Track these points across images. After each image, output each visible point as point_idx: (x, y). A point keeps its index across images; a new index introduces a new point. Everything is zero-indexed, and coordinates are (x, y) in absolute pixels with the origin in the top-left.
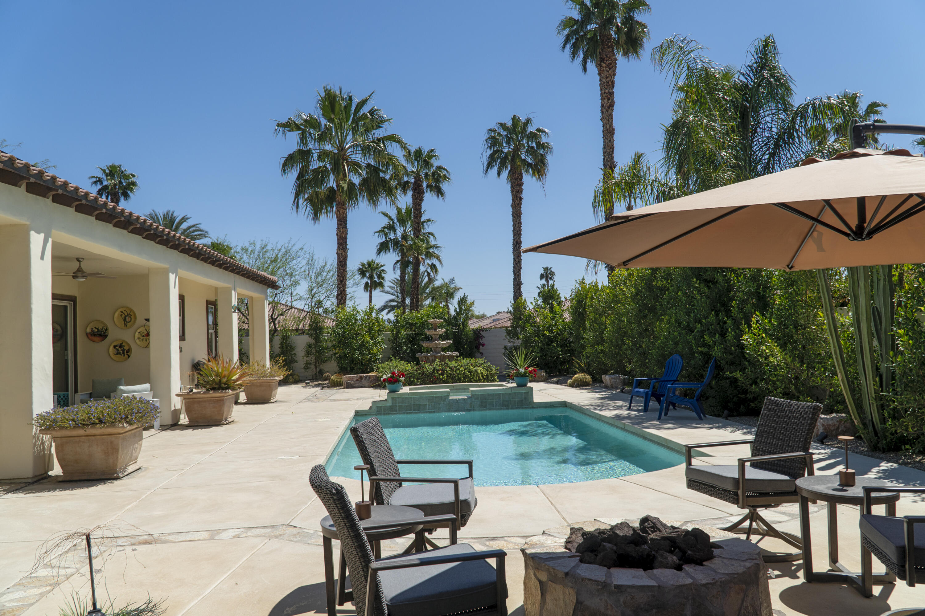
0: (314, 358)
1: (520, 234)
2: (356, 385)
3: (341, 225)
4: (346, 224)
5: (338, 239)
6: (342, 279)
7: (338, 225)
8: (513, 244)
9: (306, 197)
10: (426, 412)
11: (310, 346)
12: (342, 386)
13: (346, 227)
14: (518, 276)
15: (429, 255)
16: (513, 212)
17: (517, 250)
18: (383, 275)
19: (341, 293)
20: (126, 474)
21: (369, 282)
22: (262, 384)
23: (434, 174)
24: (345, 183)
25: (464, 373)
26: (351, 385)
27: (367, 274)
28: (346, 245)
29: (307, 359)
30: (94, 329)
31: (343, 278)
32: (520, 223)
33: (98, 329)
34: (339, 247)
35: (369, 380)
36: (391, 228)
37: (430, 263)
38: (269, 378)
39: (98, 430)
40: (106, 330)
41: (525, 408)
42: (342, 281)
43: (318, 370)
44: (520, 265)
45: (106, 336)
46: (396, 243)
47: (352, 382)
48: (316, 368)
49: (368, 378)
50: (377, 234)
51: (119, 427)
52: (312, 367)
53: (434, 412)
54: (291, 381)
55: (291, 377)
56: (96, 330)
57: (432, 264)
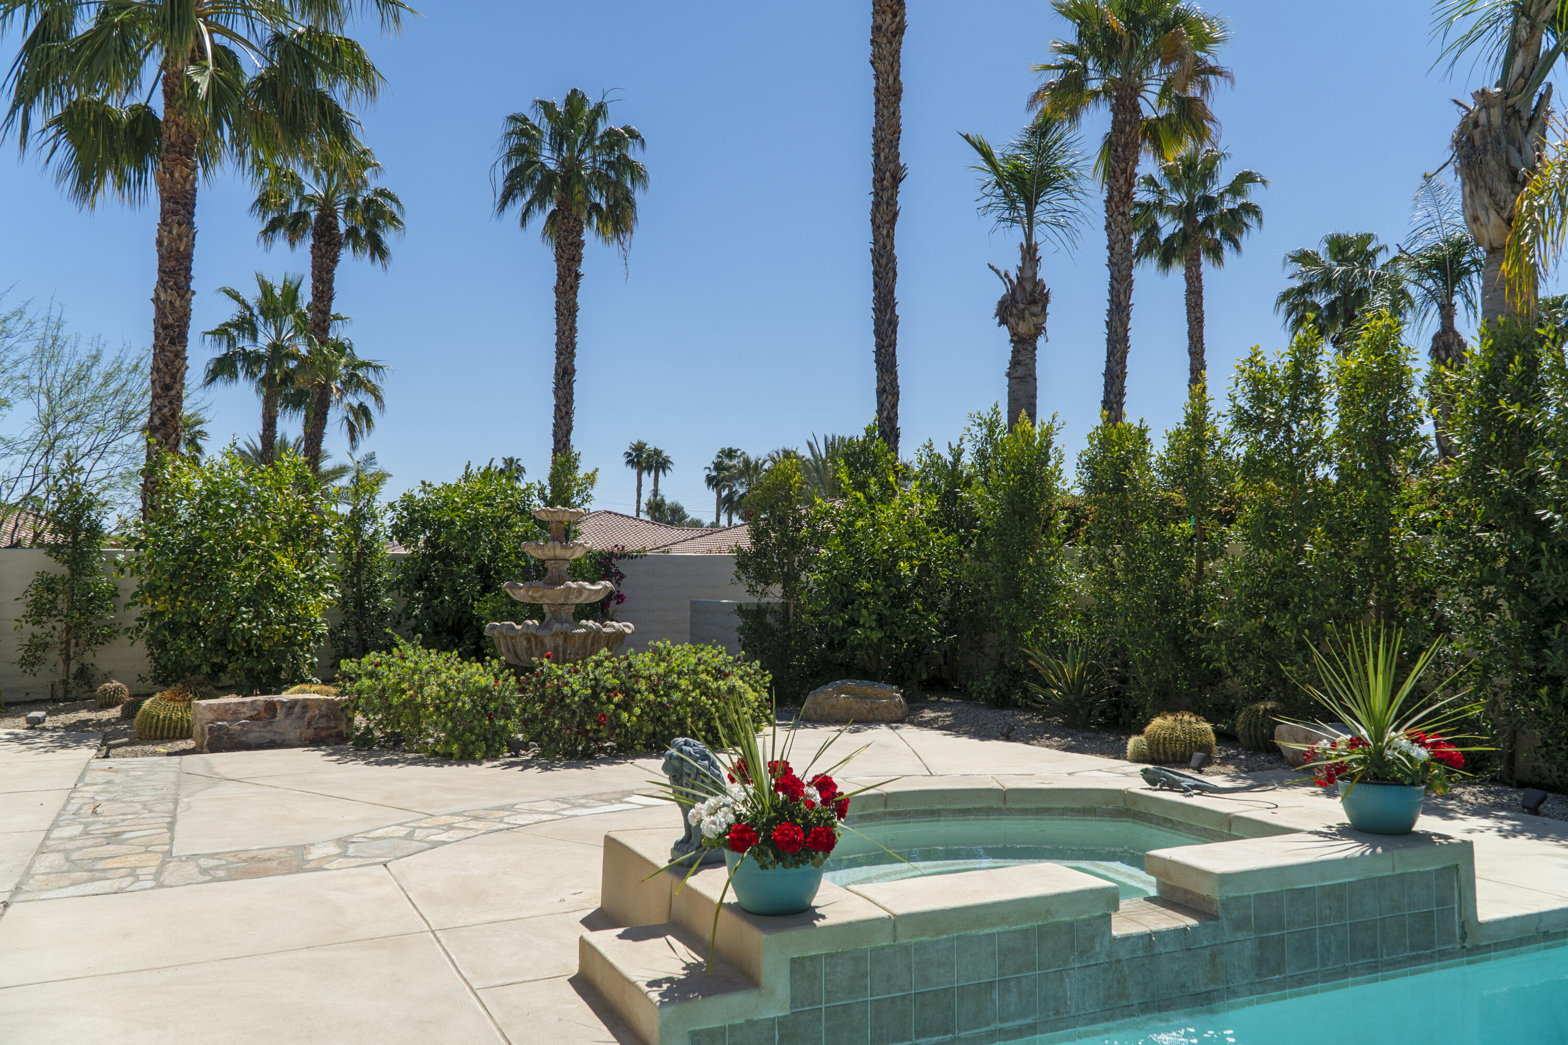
0: (60, 626)
1: (572, 355)
2: (252, 737)
3: (175, 213)
4: (192, 214)
5: (161, 257)
6: (168, 380)
7: (164, 213)
8: (557, 374)
9: (58, 111)
11: (48, 584)
12: (190, 738)
13: (191, 224)
14: (565, 445)
15: (354, 383)
16: (558, 304)
17: (565, 387)
18: (199, 442)
23: (369, 203)
24: (201, 73)
26: (231, 736)
28: (188, 278)
29: (37, 630)
31: (173, 376)
32: (573, 329)
34: (162, 282)
35: (301, 717)
36: (246, 325)
37: (355, 404)
42: (167, 388)
43: (74, 667)
44: (571, 421)
46: (252, 360)
47: (235, 727)
48: (67, 660)
49: (297, 709)
50: (209, 338)
52: (54, 656)
57: (361, 405)
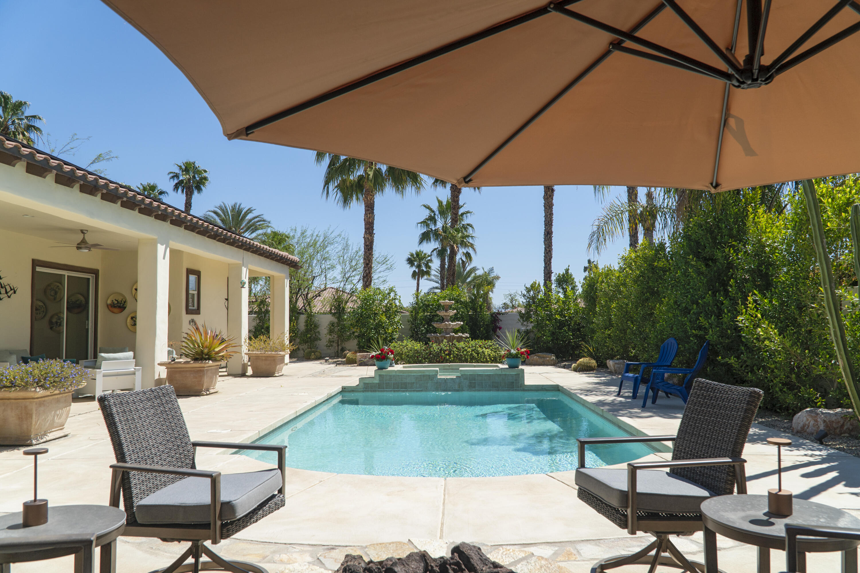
0: (336, 336)
1: (551, 225)
2: (369, 363)
3: (368, 210)
4: (373, 210)
5: (365, 224)
6: (368, 262)
7: (366, 211)
9: (336, 184)
10: (414, 391)
11: (332, 324)
12: (356, 363)
13: (373, 213)
14: (549, 265)
15: (464, 244)
16: (545, 203)
17: (548, 240)
18: (430, 264)
19: (367, 275)
20: (42, 441)
21: (417, 271)
22: (267, 358)
24: (371, 171)
25: (471, 354)
26: (364, 363)
27: (416, 263)
28: (373, 230)
29: (330, 337)
30: (114, 301)
31: (369, 261)
32: (551, 214)
33: (117, 301)
34: (366, 232)
36: (432, 219)
37: (465, 252)
38: (274, 353)
39: (13, 394)
40: (125, 302)
41: (516, 390)
42: (367, 264)
43: (340, 348)
44: (551, 254)
45: (125, 308)
46: (436, 234)
47: (365, 360)
48: (338, 345)
50: (419, 225)
51: (31, 391)
52: (335, 345)
53: (422, 391)
54: (313, 357)
55: (313, 354)
56: (116, 302)
57: (467, 252)
